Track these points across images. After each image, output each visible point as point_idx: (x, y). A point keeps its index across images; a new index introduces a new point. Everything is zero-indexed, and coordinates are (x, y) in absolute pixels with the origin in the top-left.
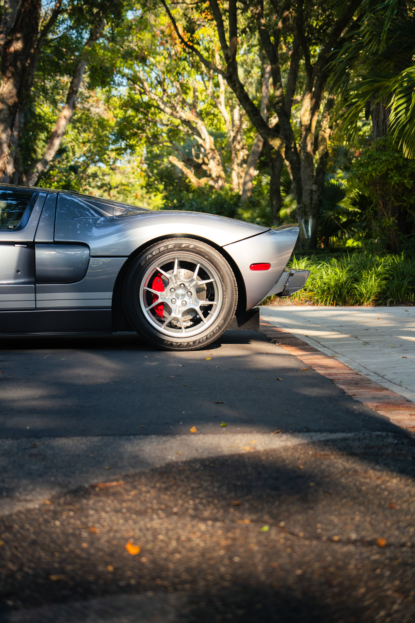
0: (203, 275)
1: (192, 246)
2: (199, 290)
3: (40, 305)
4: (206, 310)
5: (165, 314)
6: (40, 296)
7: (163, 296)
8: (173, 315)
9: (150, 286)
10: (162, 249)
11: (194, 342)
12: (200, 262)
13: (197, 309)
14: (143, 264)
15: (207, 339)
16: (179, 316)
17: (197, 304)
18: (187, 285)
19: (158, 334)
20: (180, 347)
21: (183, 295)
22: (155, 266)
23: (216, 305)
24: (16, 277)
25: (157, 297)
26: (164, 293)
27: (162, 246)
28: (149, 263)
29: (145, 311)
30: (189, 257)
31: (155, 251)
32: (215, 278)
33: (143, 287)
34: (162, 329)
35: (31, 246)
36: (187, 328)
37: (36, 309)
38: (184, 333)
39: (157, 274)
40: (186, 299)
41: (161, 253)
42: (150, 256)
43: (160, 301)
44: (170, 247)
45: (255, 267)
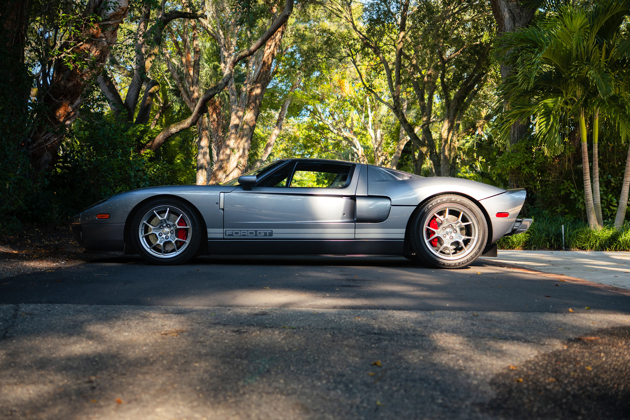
0: (464, 220)
1: (458, 200)
2: (461, 229)
3: (357, 236)
4: (466, 242)
5: (438, 245)
6: (358, 231)
7: (439, 233)
8: (445, 245)
9: (429, 225)
10: (439, 201)
11: (459, 263)
12: (463, 211)
13: (461, 241)
14: (426, 211)
15: (468, 261)
16: (449, 246)
17: (461, 238)
18: (454, 225)
19: (435, 258)
20: (449, 267)
21: (451, 232)
22: (434, 212)
23: (474, 240)
24: (342, 218)
25: (434, 233)
26: (439, 230)
27: (438, 200)
28: (430, 210)
29: (427, 241)
30: (456, 207)
31: (434, 202)
32: (472, 221)
33: (425, 226)
34: (437, 254)
35: (353, 198)
36: (453, 254)
37: (355, 239)
38: (452, 257)
39: (434, 217)
40: (453, 235)
41: (438, 204)
42: (431, 206)
43: (436, 235)
44: (444, 200)
45: (499, 215)
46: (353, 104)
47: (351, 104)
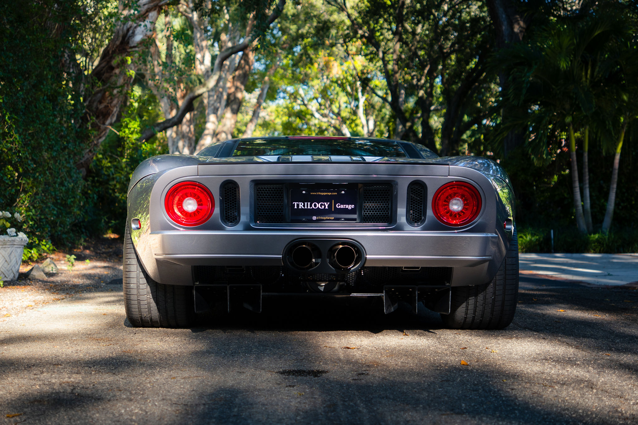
46: (342, 86)
47: (339, 86)
